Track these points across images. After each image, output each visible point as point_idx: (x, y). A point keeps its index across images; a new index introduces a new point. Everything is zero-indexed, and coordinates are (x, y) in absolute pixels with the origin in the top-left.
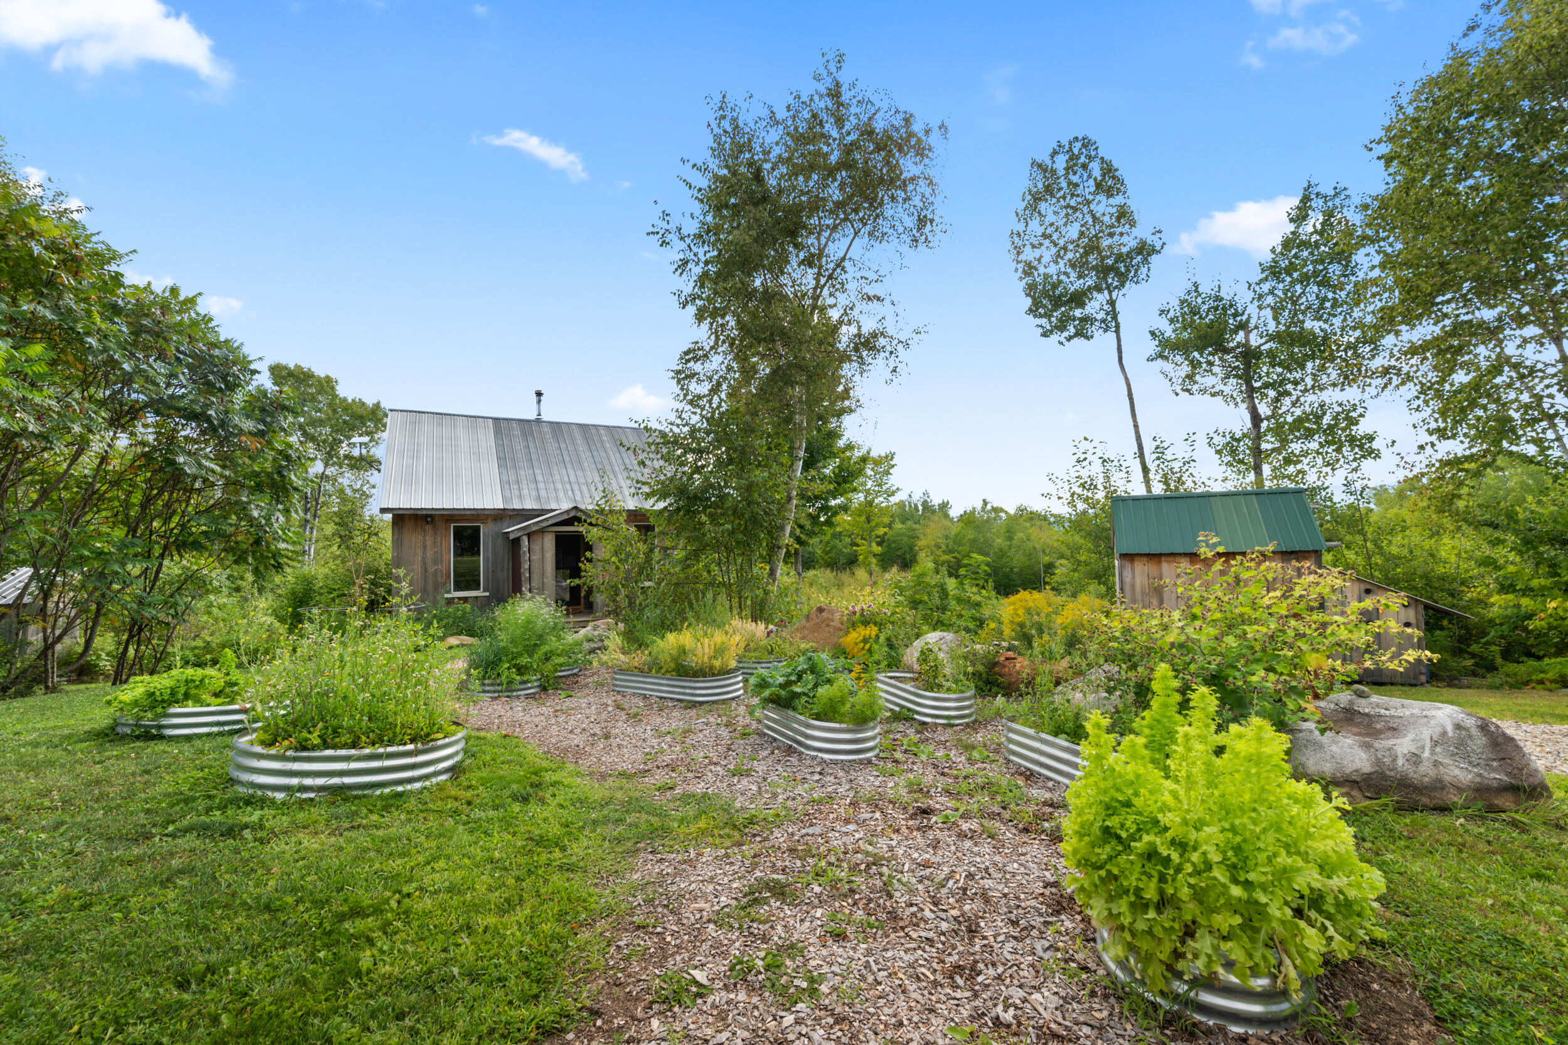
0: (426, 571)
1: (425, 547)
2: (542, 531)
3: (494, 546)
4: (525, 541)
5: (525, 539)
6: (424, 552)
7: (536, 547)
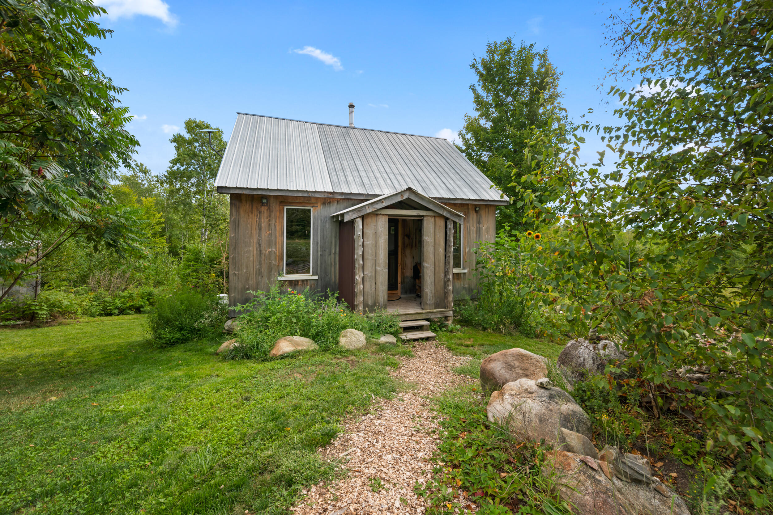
0: (261, 253)
1: (260, 229)
2: (375, 214)
3: (323, 230)
4: (359, 224)
5: (359, 221)
6: (259, 234)
7: (370, 231)
